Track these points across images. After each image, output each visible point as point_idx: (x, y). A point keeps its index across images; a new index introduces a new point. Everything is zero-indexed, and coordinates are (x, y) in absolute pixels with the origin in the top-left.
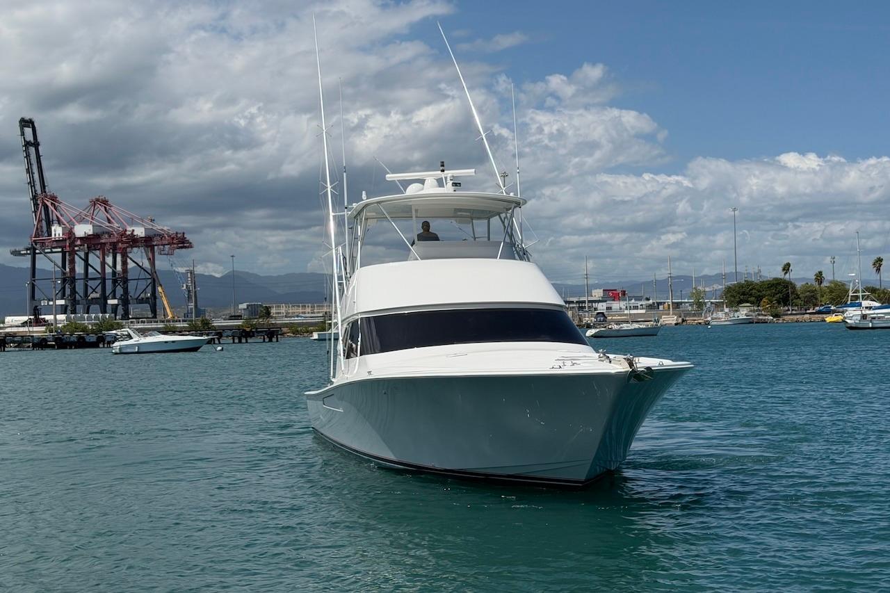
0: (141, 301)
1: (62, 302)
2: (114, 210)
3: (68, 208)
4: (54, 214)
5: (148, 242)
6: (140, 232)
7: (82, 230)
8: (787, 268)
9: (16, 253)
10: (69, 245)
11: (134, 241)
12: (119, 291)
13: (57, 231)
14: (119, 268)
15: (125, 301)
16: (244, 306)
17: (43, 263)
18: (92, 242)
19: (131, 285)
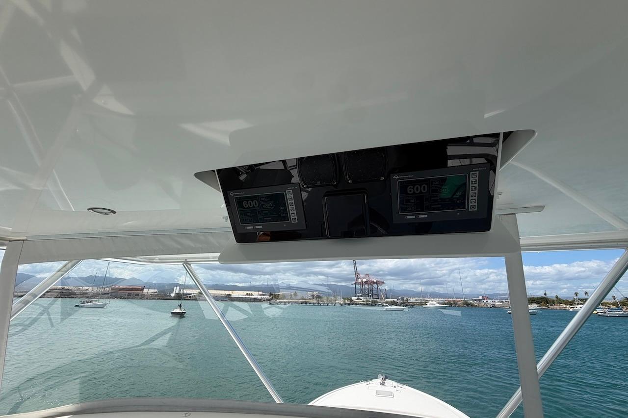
0: (376, 295)
1: (360, 294)
2: (370, 276)
3: (362, 276)
4: (359, 277)
5: (376, 283)
6: (375, 281)
7: (364, 280)
8: (545, 294)
9: (352, 284)
10: (362, 283)
11: (374, 283)
12: (371, 293)
13: (360, 280)
14: (371, 288)
15: (372, 295)
16: (400, 297)
17: (357, 286)
18: (366, 283)
19: (374, 291)
